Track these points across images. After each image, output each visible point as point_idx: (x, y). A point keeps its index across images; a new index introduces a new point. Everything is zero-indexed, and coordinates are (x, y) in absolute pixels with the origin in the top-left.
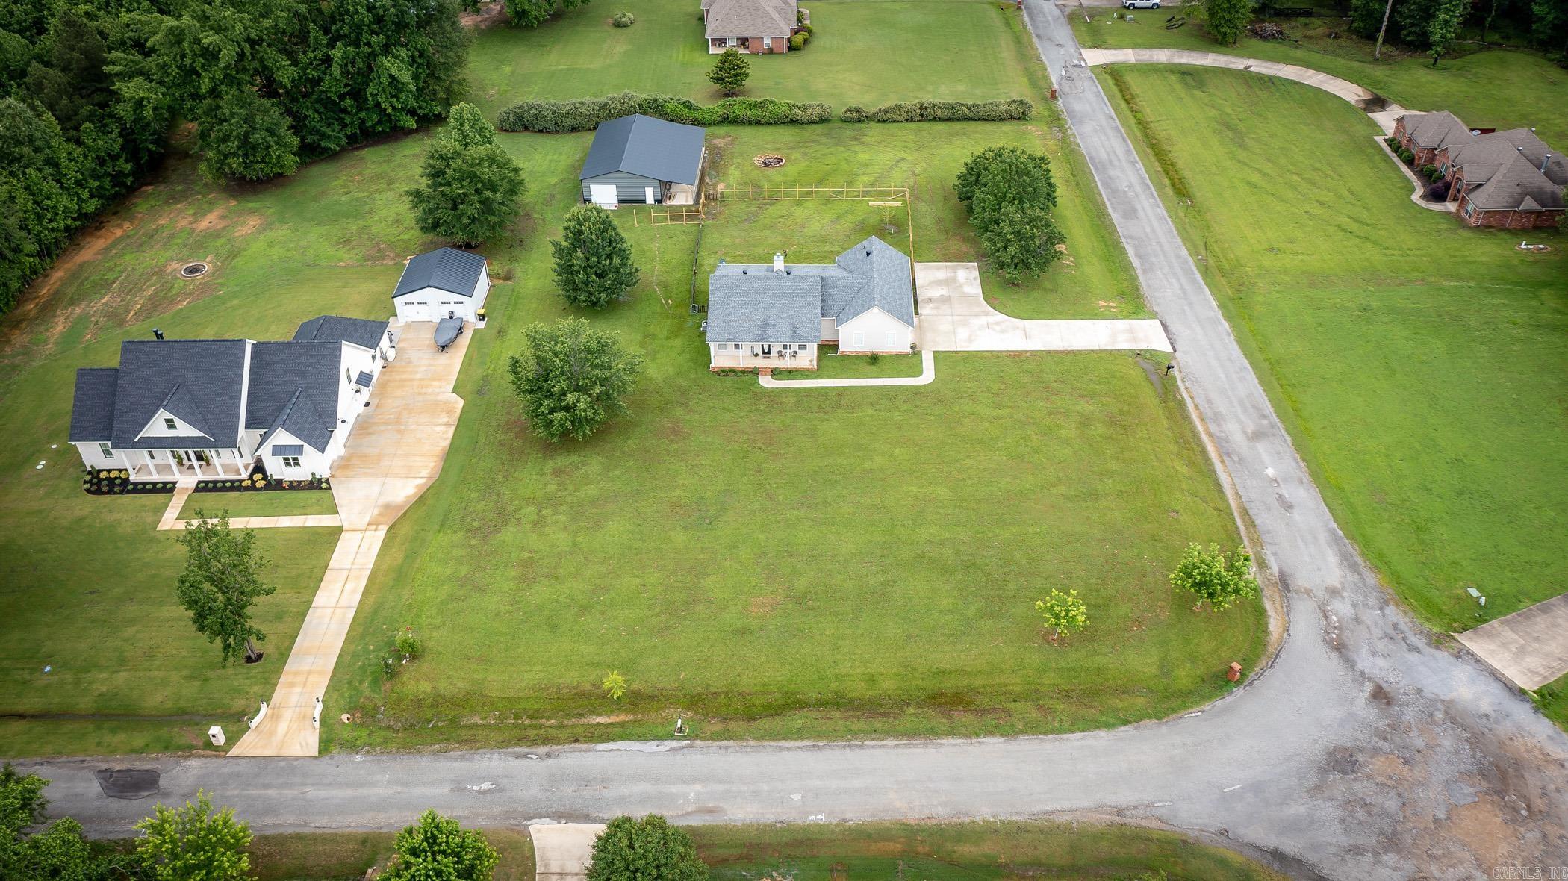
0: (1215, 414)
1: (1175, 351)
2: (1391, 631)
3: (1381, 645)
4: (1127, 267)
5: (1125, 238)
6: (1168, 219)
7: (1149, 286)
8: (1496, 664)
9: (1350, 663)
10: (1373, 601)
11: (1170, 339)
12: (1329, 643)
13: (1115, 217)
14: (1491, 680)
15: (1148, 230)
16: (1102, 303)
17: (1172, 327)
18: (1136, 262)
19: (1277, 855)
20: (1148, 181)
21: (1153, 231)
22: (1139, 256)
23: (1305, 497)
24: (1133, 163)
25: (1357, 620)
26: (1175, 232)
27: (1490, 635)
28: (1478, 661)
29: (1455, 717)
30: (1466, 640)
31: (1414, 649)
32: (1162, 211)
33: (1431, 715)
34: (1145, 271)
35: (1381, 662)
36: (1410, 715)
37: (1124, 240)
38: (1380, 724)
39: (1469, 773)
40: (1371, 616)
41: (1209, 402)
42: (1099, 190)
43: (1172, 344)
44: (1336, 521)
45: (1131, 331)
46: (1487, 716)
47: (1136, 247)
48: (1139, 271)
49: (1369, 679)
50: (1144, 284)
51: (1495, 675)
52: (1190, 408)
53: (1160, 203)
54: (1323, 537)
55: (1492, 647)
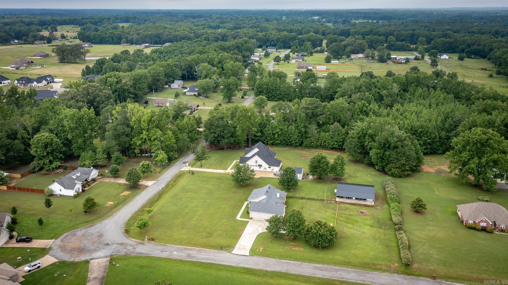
0: (201, 252)
1: (231, 253)
2: (119, 251)
3: (118, 248)
4: (282, 259)
5: (301, 263)
6: (313, 276)
7: (268, 259)
8: (100, 259)
9: (116, 244)
10: (128, 252)
11: (238, 254)
12: (124, 243)
13: (317, 265)
14: (98, 257)
16: (261, 249)
17: (243, 256)
18: (283, 261)
19: (94, 226)
21: (303, 270)
22: (288, 263)
23: (165, 255)
25: (126, 248)
27: (106, 262)
28: (103, 258)
29: (95, 250)
30: (109, 259)
31: (113, 252)
32: (319, 276)
33: (98, 248)
35: (114, 247)
36: (101, 246)
37: (299, 262)
38: (103, 242)
39: (85, 247)
40: (125, 251)
41: (207, 252)
42: (339, 267)
43: (236, 254)
44: (153, 256)
45: (244, 249)
46: (92, 254)
47: (294, 264)
48: (278, 260)
49: (112, 244)
50: (270, 259)
51: (98, 258)
52: (206, 249)
53: (326, 277)
54: (150, 253)
55: (103, 261)
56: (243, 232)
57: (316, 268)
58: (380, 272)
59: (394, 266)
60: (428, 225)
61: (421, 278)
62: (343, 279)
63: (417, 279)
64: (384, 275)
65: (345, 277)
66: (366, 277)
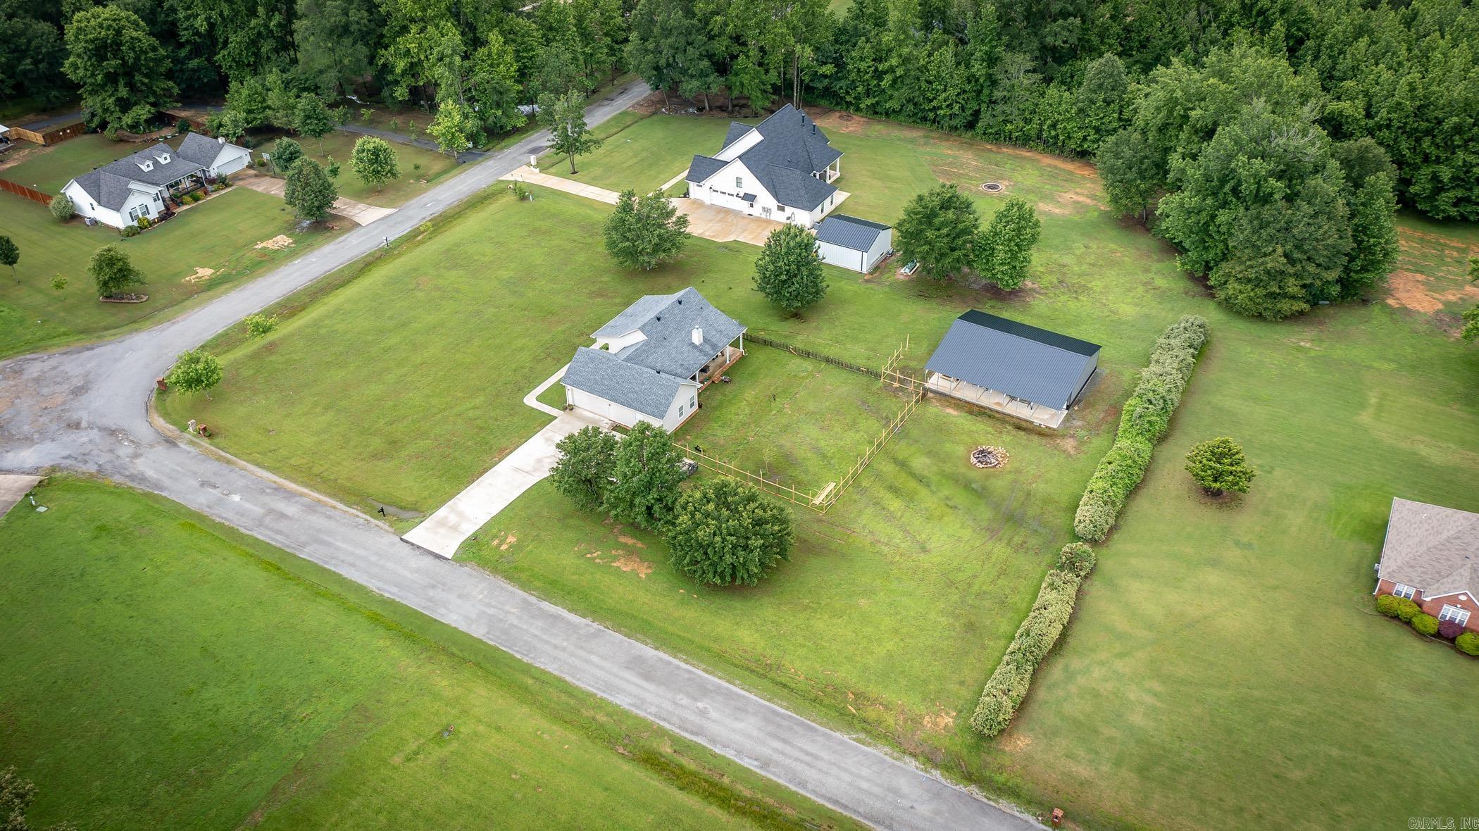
0: (315, 512)
1: (401, 539)
2: (87, 458)
3: (90, 447)
4: (546, 596)
5: (600, 631)
6: (600, 694)
7: (502, 588)
8: (12, 477)
9: (101, 429)
10: (108, 467)
11: (419, 547)
12: (121, 430)
13: (649, 652)
15: (594, 658)
16: (512, 539)
17: (430, 559)
18: (546, 606)
20: (699, 740)
21: (588, 661)
22: (556, 617)
23: (199, 500)
24: (766, 764)
25: (111, 451)
26: (568, 678)
27: (21, 490)
28: (23, 473)
29: (28, 440)
30: (35, 479)
31: (69, 457)
32: (622, 701)
33: (41, 434)
34: (525, 601)
35: (85, 439)
36: (54, 427)
37: (595, 625)
38: (68, 414)
39: (8, 423)
40: (104, 458)
41: (329, 517)
42: (720, 678)
43: (412, 544)
44: (165, 498)
45: (455, 528)
46: (7, 452)
47: (574, 627)
48: (533, 599)
49: (86, 428)
50: (510, 588)
52: (338, 504)
53: (641, 714)
54: (167, 482)
55: (16, 485)
56: (500, 460)
57: (636, 664)
58: (862, 736)
59: (936, 724)
60: (1215, 563)
61: (1005, 805)
62: (697, 734)
63: (983, 809)
64: (866, 754)
65: (713, 728)
66: (788, 749)
